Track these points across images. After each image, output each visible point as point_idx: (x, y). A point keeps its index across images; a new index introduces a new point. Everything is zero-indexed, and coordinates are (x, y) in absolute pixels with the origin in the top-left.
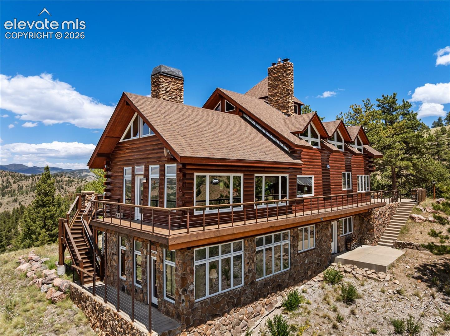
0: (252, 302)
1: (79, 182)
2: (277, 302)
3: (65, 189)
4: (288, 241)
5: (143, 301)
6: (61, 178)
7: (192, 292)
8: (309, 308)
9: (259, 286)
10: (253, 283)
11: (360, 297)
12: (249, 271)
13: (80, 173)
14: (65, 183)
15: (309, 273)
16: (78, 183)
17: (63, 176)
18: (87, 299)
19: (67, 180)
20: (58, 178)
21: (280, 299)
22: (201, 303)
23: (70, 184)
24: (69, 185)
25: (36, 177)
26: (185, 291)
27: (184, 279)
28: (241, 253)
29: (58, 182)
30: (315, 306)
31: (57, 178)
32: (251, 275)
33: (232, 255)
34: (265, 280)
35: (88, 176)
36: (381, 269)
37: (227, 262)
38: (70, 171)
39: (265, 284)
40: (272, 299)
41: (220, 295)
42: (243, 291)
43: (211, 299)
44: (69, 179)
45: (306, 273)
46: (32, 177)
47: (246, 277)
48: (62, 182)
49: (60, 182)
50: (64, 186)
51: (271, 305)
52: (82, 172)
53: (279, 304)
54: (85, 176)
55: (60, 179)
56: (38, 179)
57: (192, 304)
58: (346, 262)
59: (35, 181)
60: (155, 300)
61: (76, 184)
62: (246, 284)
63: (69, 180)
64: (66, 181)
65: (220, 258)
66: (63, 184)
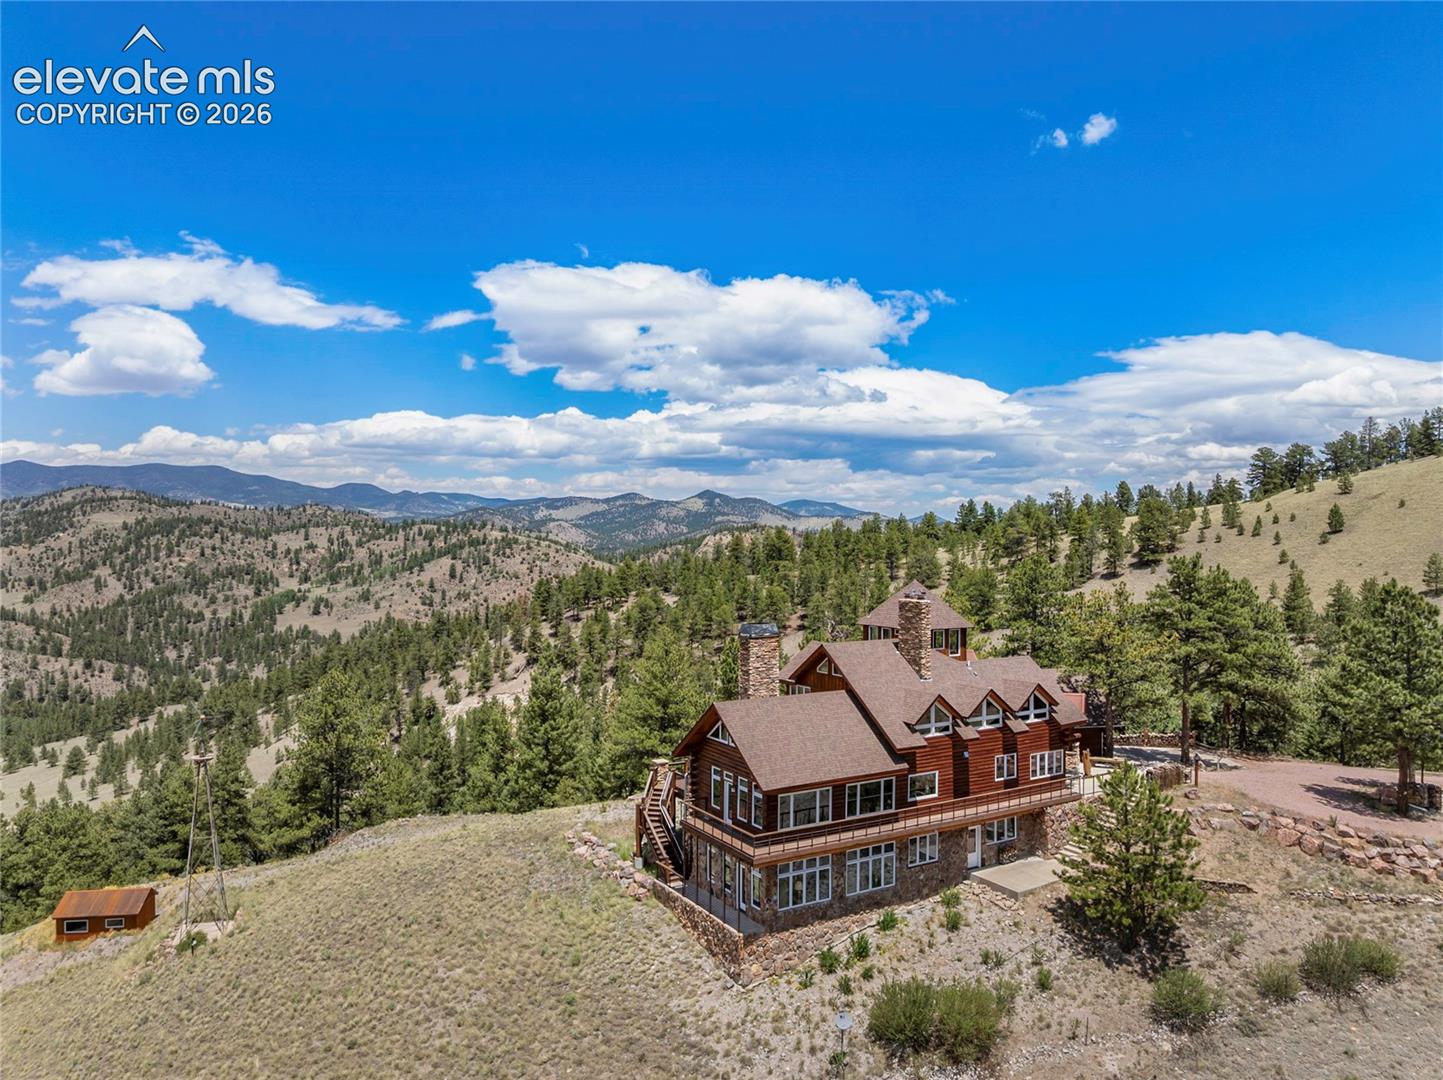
0: (840, 917)
1: (532, 545)
2: (871, 920)
3: (495, 566)
4: (893, 854)
5: (732, 905)
6: (483, 531)
7: (775, 902)
8: (905, 929)
9: (849, 902)
10: (842, 897)
11: (967, 925)
12: (838, 886)
13: (530, 511)
14: (493, 546)
15: (925, 891)
16: (529, 548)
17: (489, 527)
18: (677, 899)
19: (500, 538)
20: (475, 534)
21: (875, 916)
22: (784, 912)
23: (508, 551)
24: (504, 554)
25: (416, 529)
26: (769, 900)
27: (768, 890)
28: (829, 867)
29: (474, 543)
30: (911, 928)
31: (472, 532)
32: (839, 890)
33: (818, 869)
34: (859, 896)
35: (554, 520)
36: (1014, 895)
37: (812, 877)
38: (500, 504)
39: (859, 900)
40: (864, 916)
41: (803, 908)
42: (831, 905)
43: (795, 910)
44: (504, 534)
45: (919, 892)
46: (404, 529)
47: (834, 891)
48: (484, 543)
49: (479, 544)
50: (490, 555)
51: (864, 923)
52: (538, 508)
53: (874, 923)
54: (544, 522)
55: (481, 535)
56: (420, 534)
57: (776, 912)
58: (982, 881)
59: (414, 540)
60: (743, 906)
61: (523, 550)
62: (833, 898)
63: (503, 539)
64: (496, 540)
65: (804, 872)
66: (488, 551)
